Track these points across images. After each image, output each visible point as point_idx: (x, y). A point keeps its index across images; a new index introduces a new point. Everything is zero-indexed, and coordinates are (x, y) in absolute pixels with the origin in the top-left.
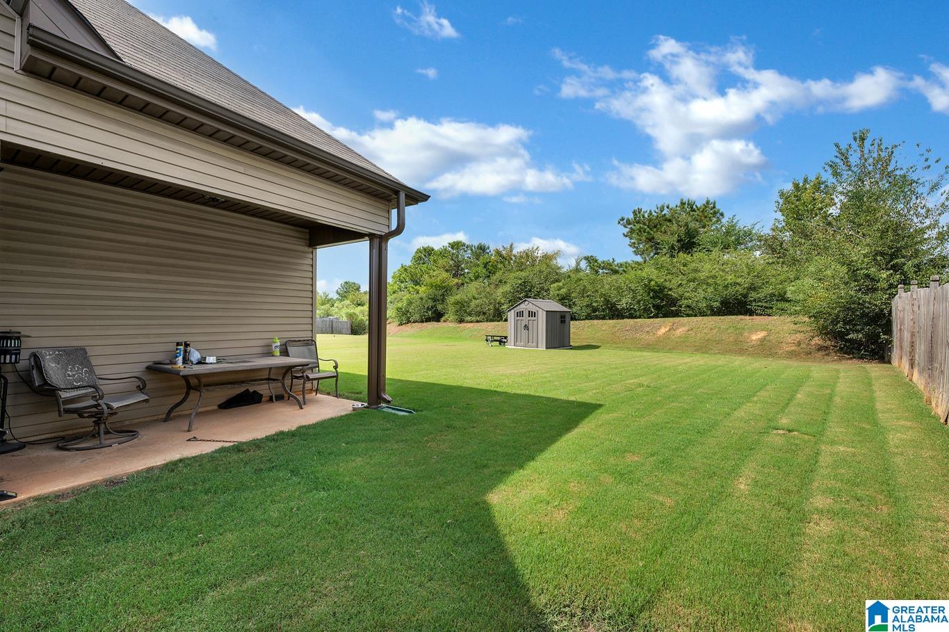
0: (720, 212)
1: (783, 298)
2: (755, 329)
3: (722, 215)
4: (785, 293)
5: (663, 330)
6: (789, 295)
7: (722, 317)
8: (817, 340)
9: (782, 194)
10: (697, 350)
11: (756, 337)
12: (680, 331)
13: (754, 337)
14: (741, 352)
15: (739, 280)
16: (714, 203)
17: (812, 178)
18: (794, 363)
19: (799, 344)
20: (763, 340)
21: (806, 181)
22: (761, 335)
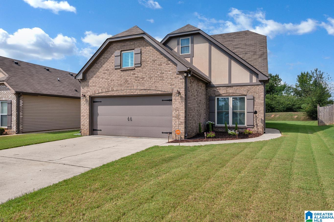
0: (281, 79)
1: (300, 108)
2: (295, 115)
3: (281, 80)
4: (301, 107)
5: (273, 116)
6: (302, 107)
7: (287, 112)
8: (307, 117)
9: (298, 76)
10: (283, 120)
11: (296, 117)
12: (277, 116)
13: (295, 117)
14: (293, 120)
15: (290, 103)
16: (278, 75)
17: (306, 73)
18: (304, 122)
19: (304, 118)
20: (297, 117)
21: (304, 73)
22: (297, 116)
